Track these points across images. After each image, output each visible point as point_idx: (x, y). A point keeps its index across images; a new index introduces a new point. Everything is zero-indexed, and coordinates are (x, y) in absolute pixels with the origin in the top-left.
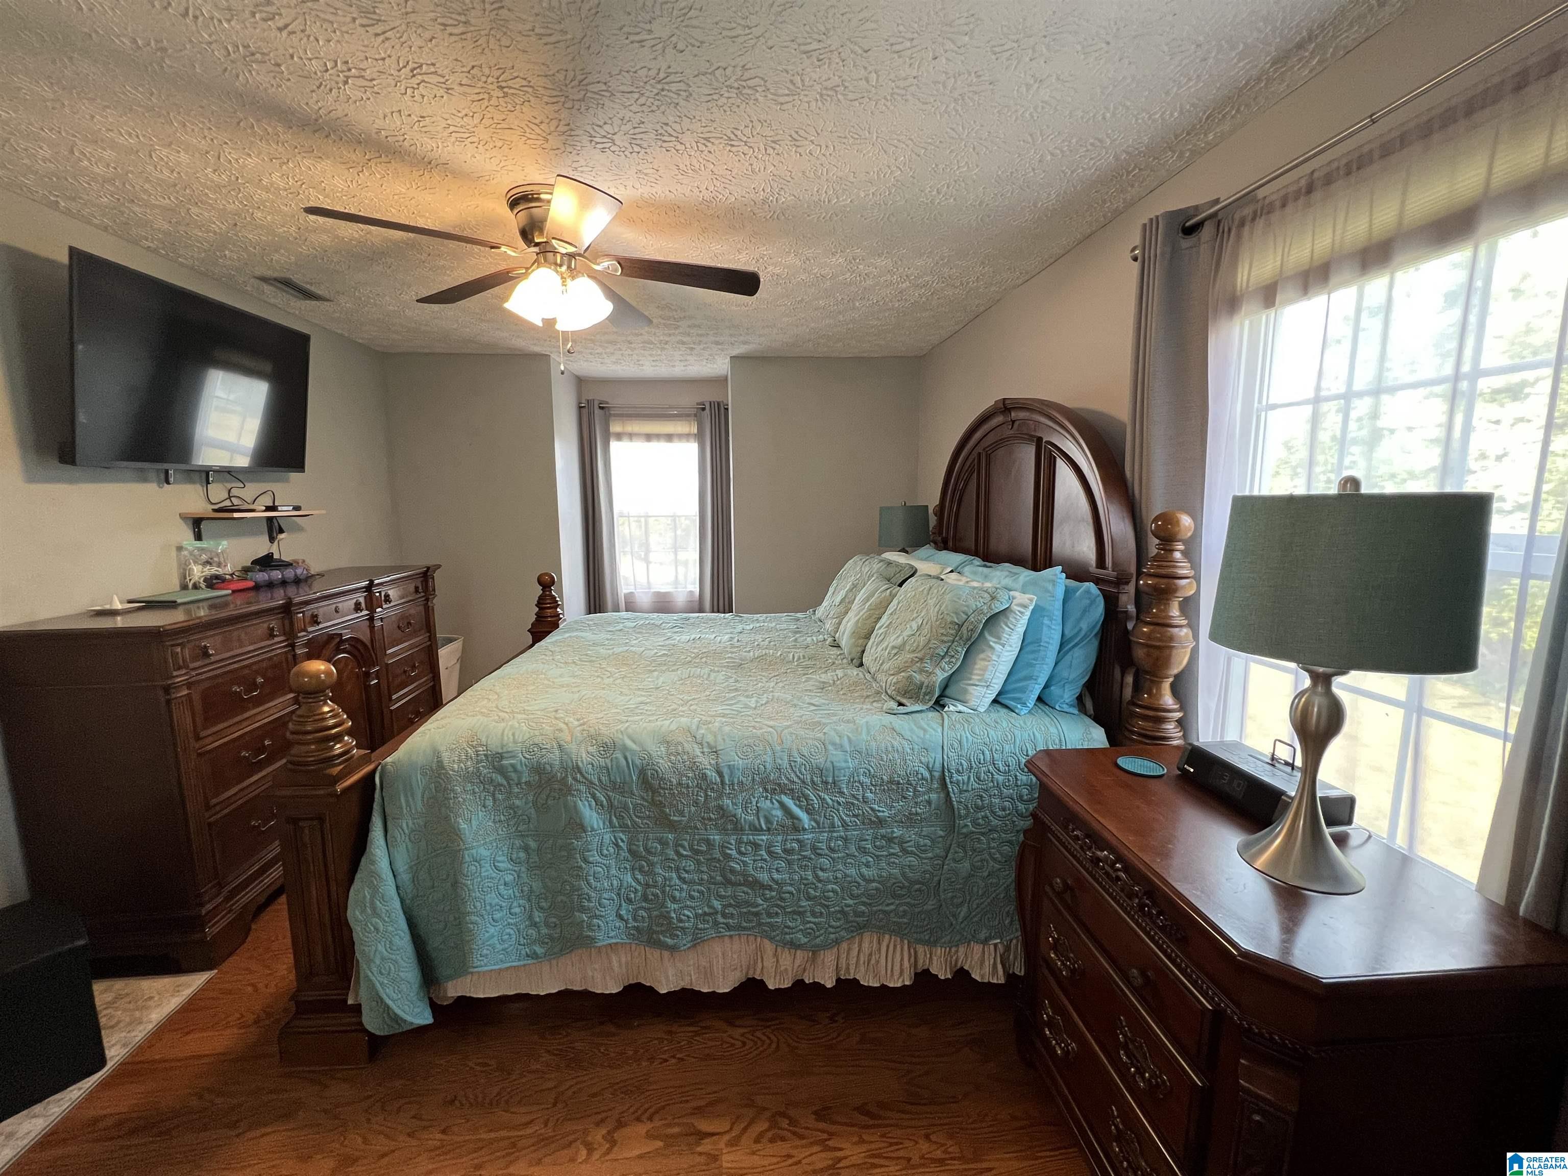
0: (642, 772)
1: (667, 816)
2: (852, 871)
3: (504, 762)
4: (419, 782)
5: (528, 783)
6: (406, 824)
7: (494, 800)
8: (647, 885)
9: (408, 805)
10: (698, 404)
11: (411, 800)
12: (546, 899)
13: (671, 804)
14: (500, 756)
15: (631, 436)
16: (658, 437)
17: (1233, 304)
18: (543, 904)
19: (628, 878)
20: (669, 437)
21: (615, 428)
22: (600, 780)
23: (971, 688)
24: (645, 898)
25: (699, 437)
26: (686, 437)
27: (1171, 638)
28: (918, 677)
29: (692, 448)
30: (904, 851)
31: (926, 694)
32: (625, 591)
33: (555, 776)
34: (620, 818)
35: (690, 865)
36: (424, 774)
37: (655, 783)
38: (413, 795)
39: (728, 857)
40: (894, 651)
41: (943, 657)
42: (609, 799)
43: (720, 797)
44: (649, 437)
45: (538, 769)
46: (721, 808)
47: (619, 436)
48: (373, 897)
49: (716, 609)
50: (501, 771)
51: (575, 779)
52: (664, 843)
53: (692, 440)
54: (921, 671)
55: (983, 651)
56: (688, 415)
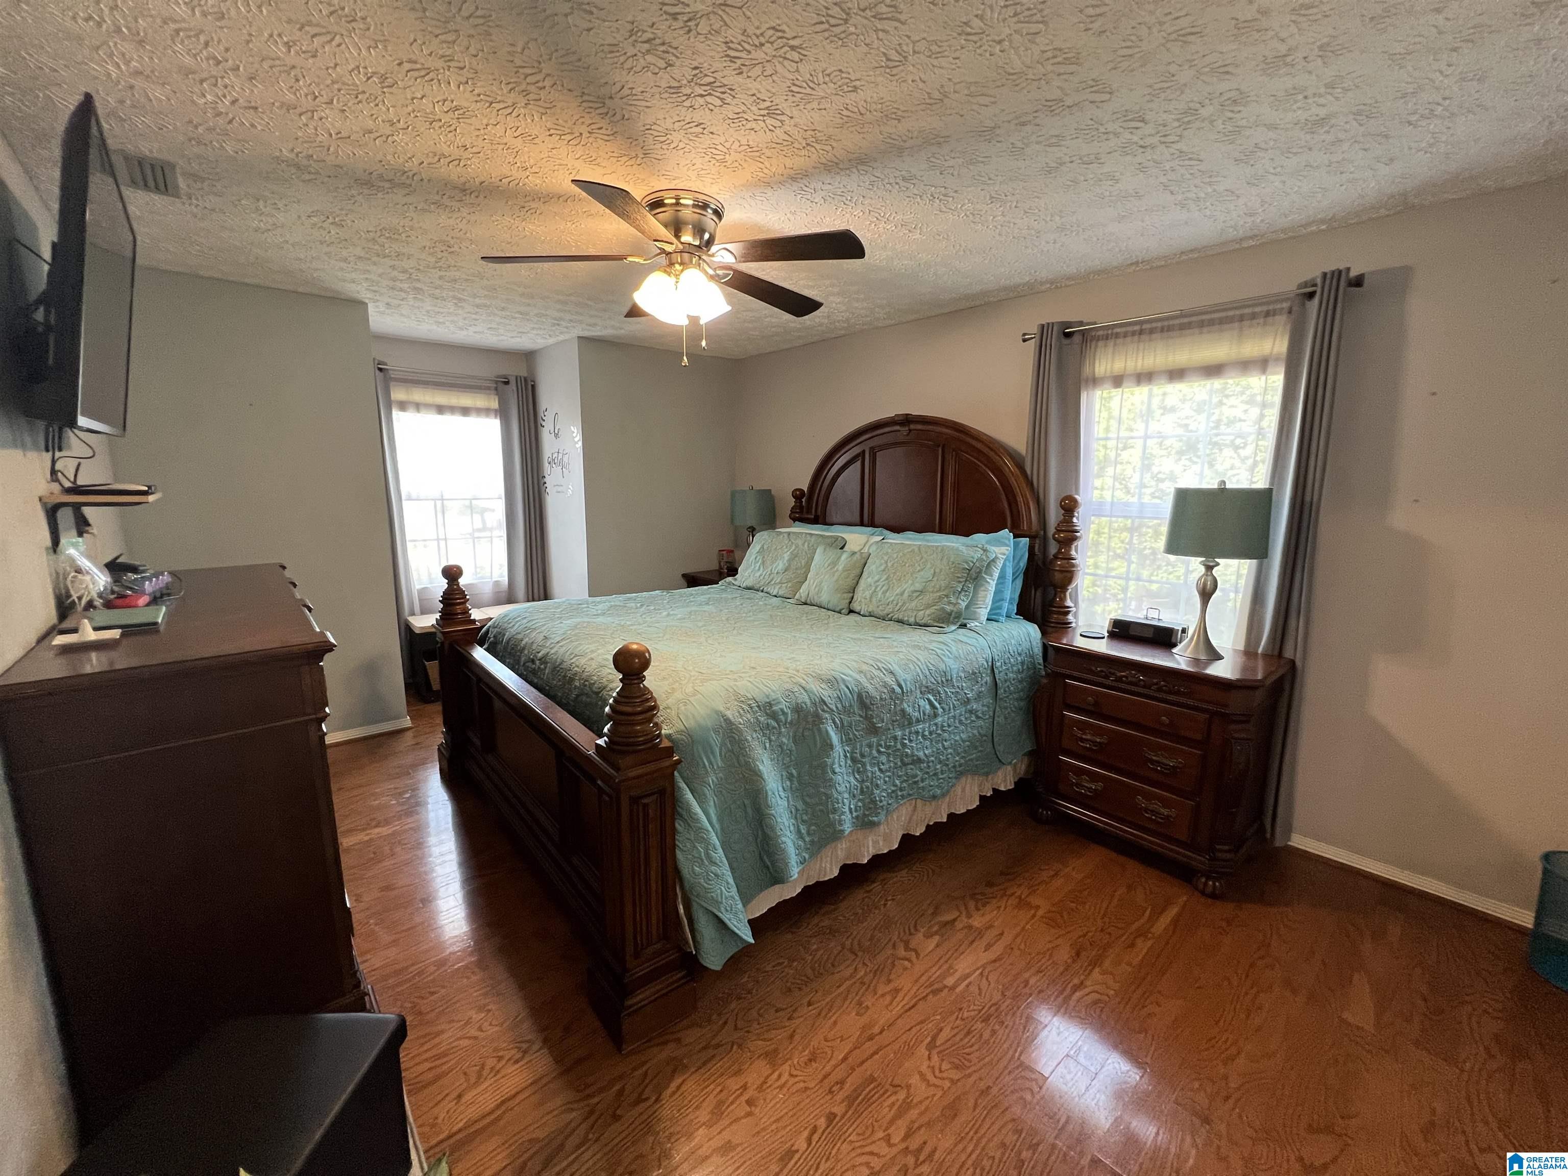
0: (860, 695)
1: (873, 724)
2: (957, 738)
3: (775, 708)
4: (716, 740)
5: (791, 723)
6: (711, 779)
7: (770, 741)
8: (863, 781)
9: (711, 763)
10: (498, 377)
11: (712, 757)
12: (806, 814)
13: (878, 716)
14: (770, 704)
15: (418, 406)
16: (452, 409)
17: (1095, 382)
18: (805, 817)
19: (852, 779)
20: (465, 411)
21: (398, 394)
22: (837, 708)
23: (978, 610)
24: (862, 792)
25: (502, 413)
26: (487, 411)
27: (1073, 566)
28: (948, 608)
29: (494, 425)
30: (978, 717)
31: (955, 618)
32: (418, 587)
33: (809, 711)
34: (847, 734)
35: (883, 758)
36: (716, 731)
37: (868, 701)
38: (713, 753)
39: (904, 745)
40: (915, 594)
41: (960, 592)
42: (841, 721)
43: (901, 703)
44: (440, 409)
45: (798, 709)
46: (903, 711)
47: (403, 406)
48: (707, 850)
49: (531, 598)
50: (773, 716)
51: (823, 710)
52: (870, 746)
53: (493, 415)
54: (950, 603)
55: (983, 585)
56: (488, 388)
